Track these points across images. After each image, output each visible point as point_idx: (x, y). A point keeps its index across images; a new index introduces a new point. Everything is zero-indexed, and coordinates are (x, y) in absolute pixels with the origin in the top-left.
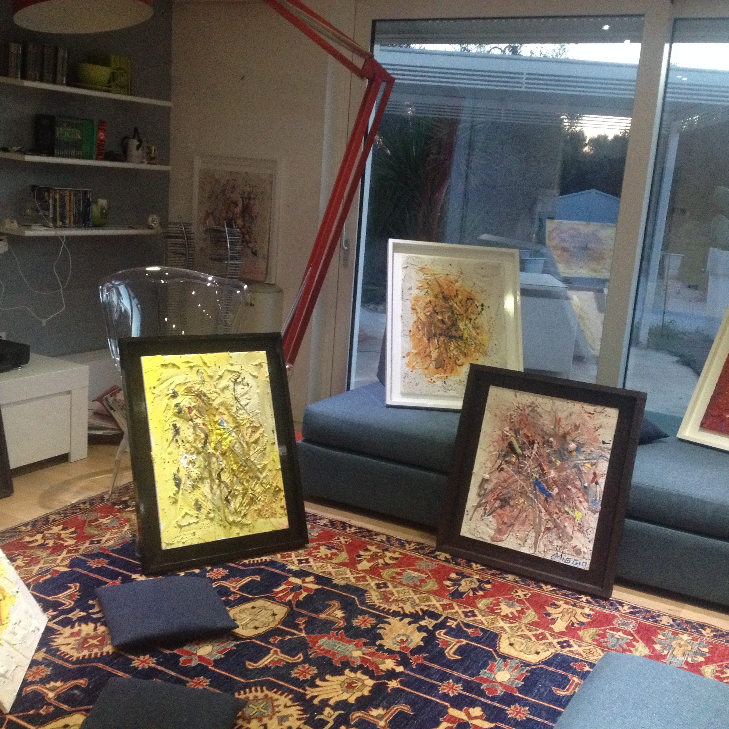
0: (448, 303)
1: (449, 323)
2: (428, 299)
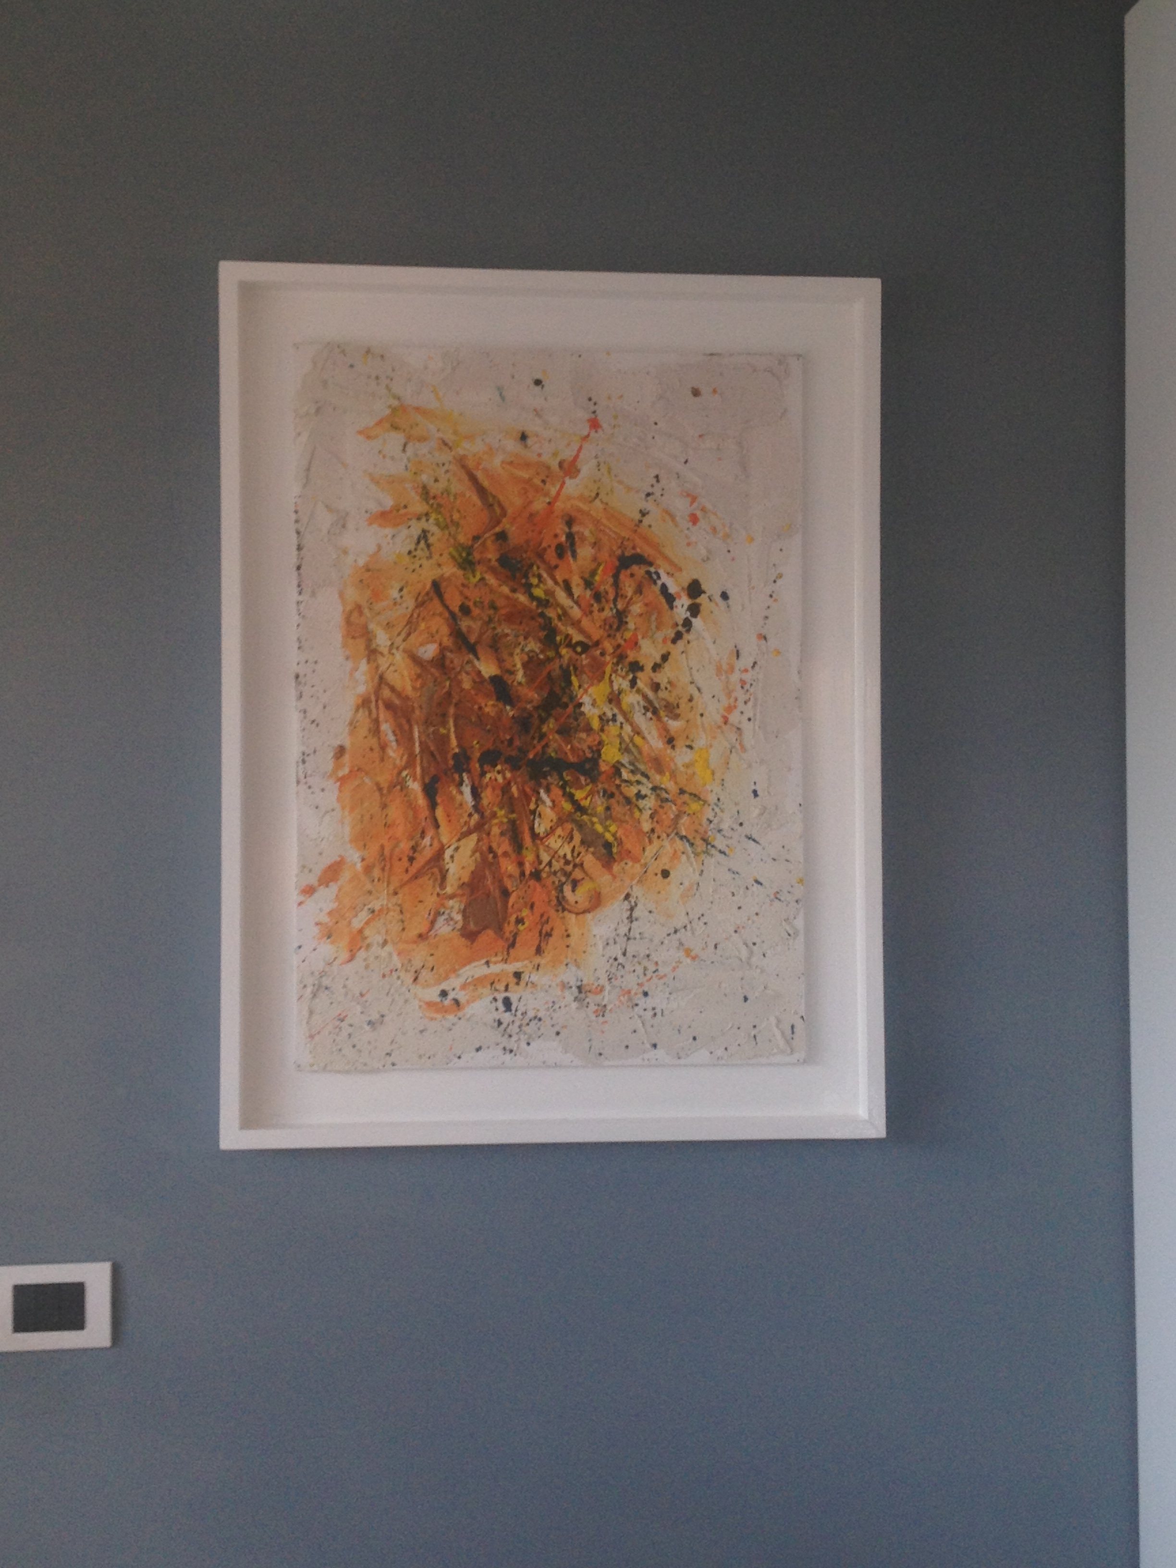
0: (528, 588)
1: (532, 696)
2: (428, 573)
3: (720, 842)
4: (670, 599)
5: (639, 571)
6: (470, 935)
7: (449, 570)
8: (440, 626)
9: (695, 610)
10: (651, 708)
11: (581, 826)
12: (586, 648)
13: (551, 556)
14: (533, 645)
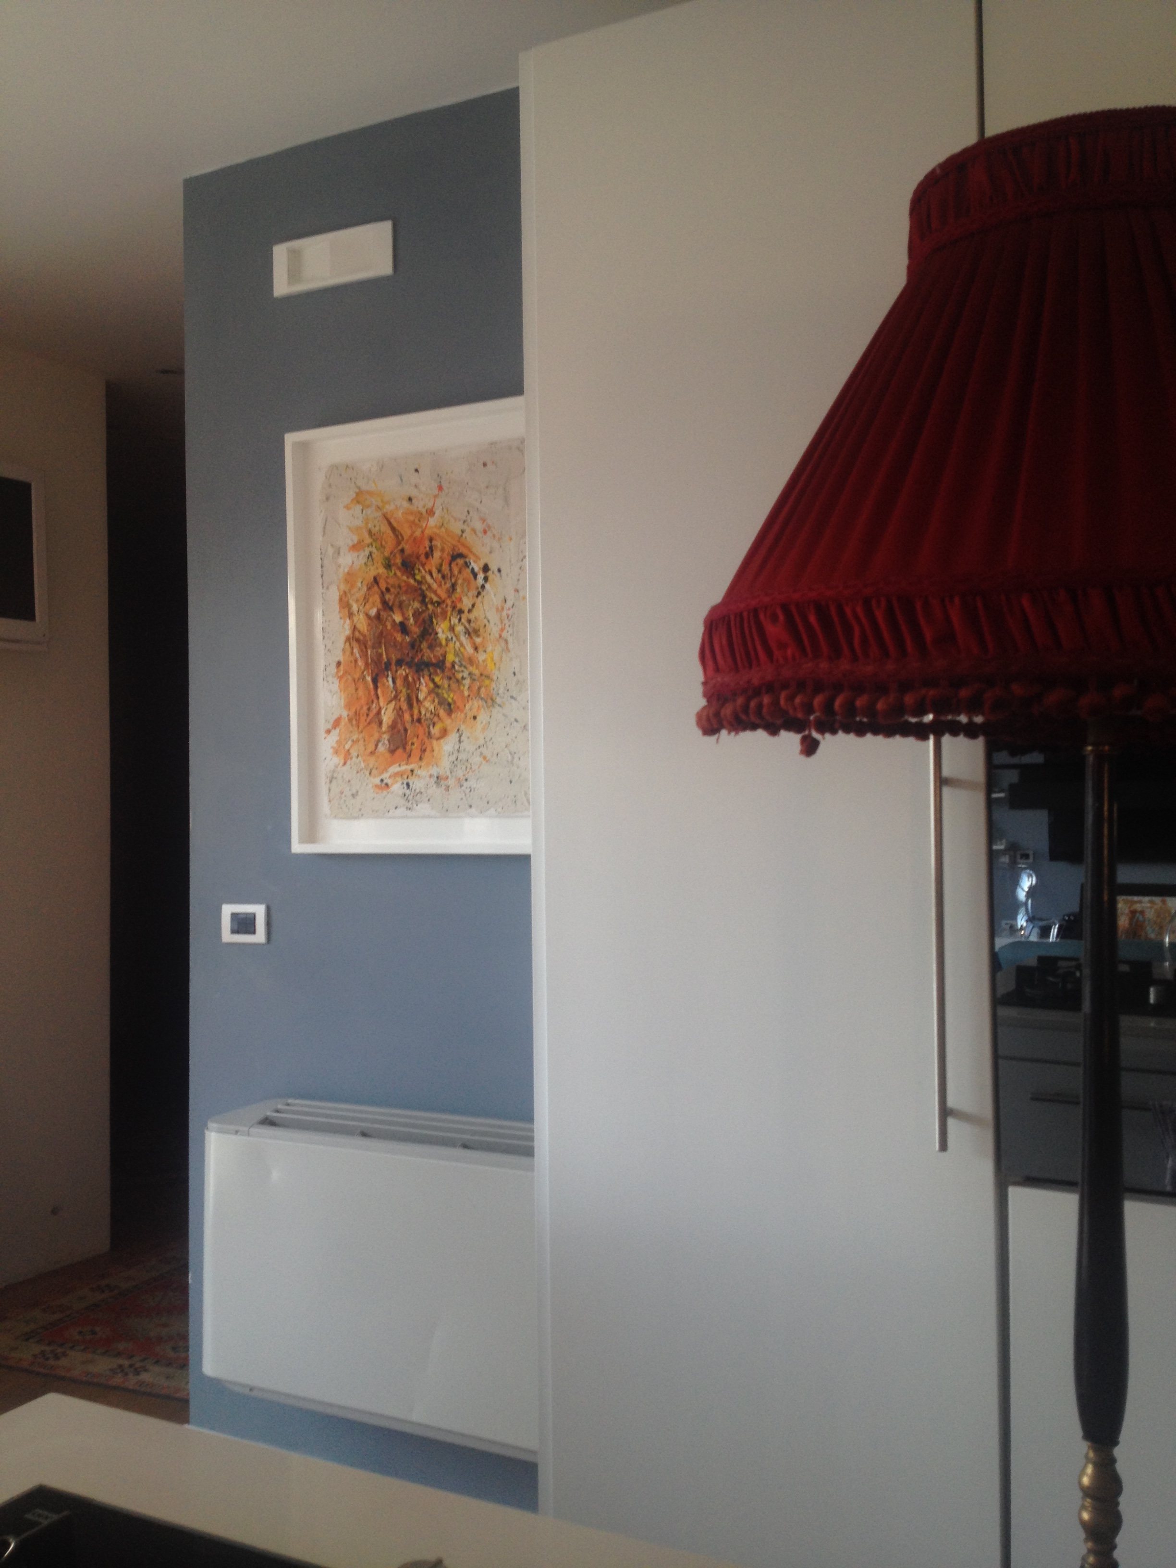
0: (413, 576)
1: (416, 630)
2: (373, 573)
3: (498, 700)
4: (475, 575)
5: (460, 561)
6: (392, 752)
7: (382, 570)
8: (377, 598)
9: (486, 579)
10: (468, 632)
11: (438, 695)
12: (439, 603)
13: (423, 558)
14: (416, 605)
